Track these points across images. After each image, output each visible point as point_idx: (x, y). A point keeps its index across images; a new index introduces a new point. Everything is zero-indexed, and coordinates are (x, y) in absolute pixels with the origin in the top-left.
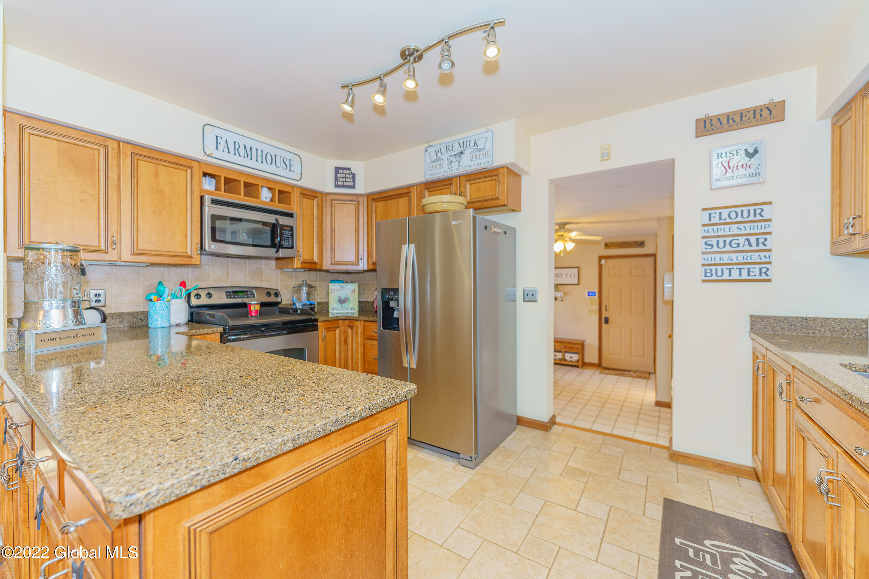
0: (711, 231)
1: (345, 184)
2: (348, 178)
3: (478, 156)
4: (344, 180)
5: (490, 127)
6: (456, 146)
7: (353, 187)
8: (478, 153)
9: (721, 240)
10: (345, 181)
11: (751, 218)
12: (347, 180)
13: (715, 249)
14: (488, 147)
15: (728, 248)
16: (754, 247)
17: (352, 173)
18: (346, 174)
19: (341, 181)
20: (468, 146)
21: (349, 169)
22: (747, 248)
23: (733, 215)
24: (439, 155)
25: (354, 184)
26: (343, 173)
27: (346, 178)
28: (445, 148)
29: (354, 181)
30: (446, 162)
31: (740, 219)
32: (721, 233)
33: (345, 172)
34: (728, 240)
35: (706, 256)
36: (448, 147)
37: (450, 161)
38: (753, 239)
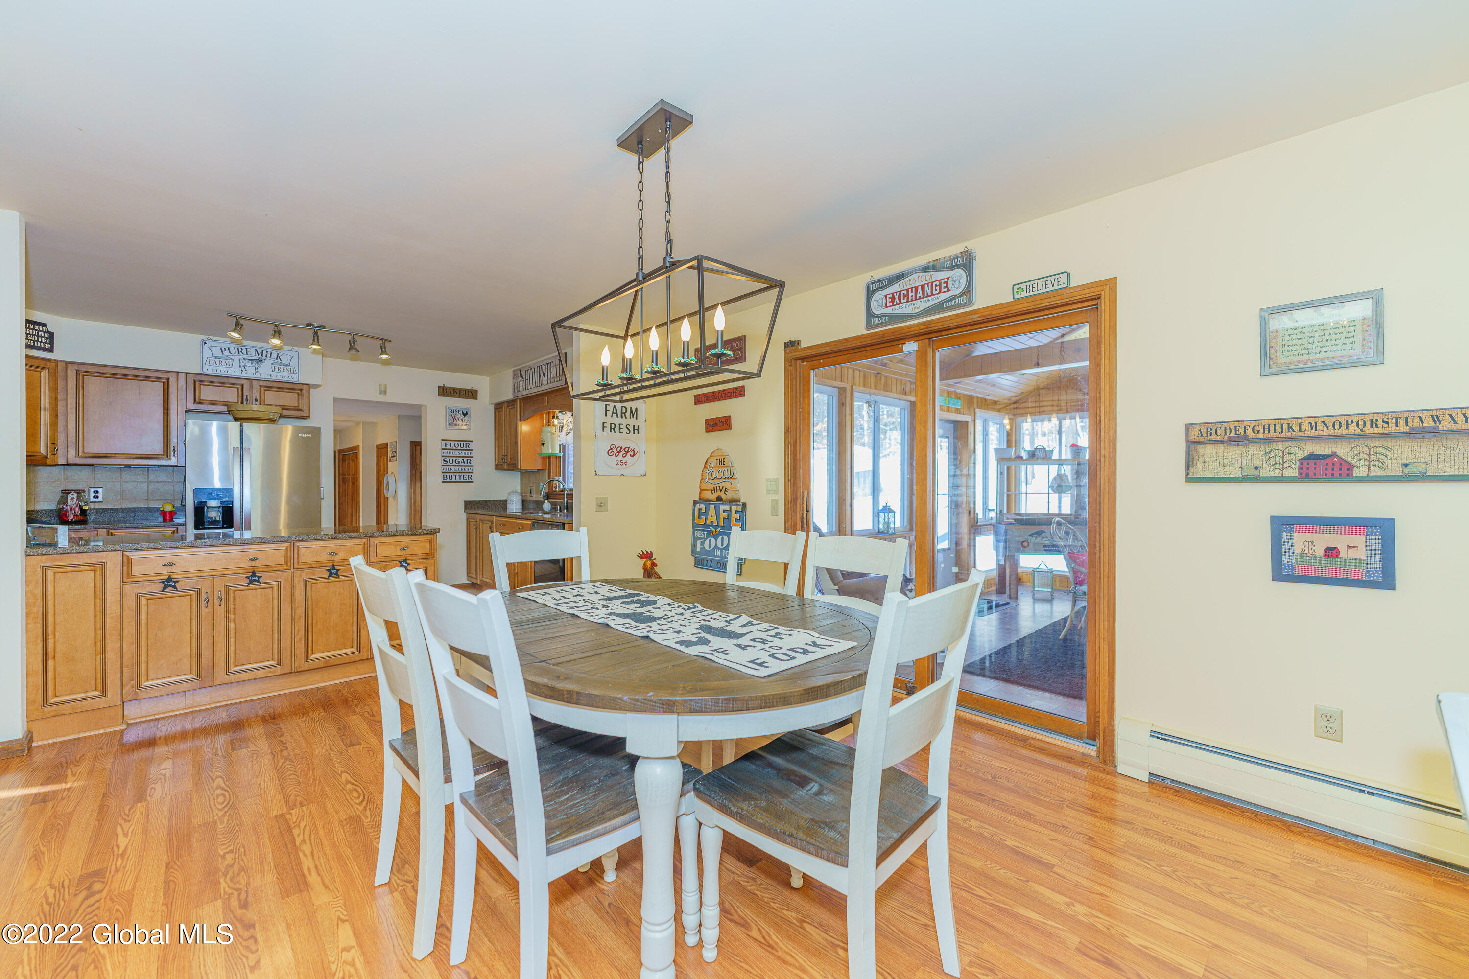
0: (447, 453)
1: (36, 344)
2: (41, 337)
3: (281, 369)
4: (35, 338)
5: (296, 349)
6: (253, 351)
7: (51, 350)
8: (282, 367)
9: (451, 458)
10: (38, 341)
11: (464, 448)
12: (40, 339)
13: (448, 464)
14: (294, 363)
15: (454, 464)
16: (466, 464)
17: (48, 332)
18: (39, 331)
19: (31, 340)
20: (269, 356)
21: (44, 325)
22: (463, 464)
23: (457, 445)
24: (226, 353)
25: (52, 347)
26: (34, 329)
27: (38, 336)
28: (236, 349)
29: (52, 342)
30: (236, 363)
31: (459, 448)
32: (451, 455)
33: (37, 327)
34: (455, 459)
35: (444, 467)
36: (240, 350)
37: (243, 364)
38: (465, 459)
